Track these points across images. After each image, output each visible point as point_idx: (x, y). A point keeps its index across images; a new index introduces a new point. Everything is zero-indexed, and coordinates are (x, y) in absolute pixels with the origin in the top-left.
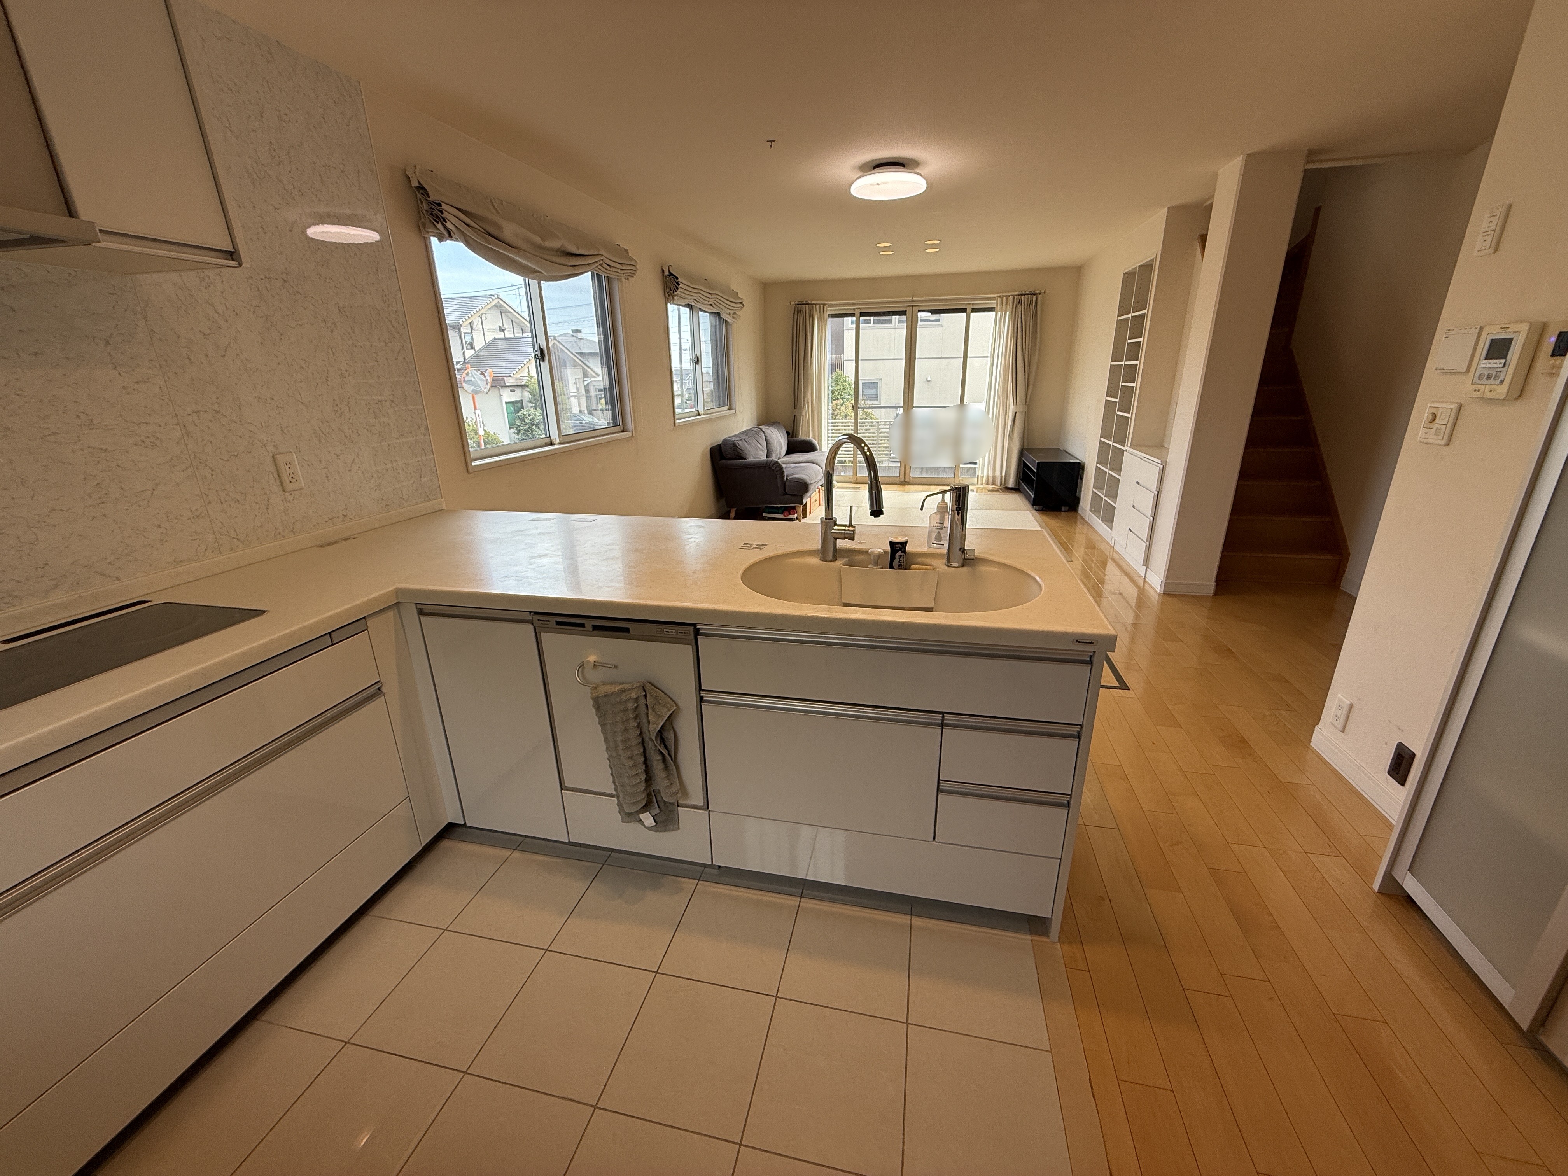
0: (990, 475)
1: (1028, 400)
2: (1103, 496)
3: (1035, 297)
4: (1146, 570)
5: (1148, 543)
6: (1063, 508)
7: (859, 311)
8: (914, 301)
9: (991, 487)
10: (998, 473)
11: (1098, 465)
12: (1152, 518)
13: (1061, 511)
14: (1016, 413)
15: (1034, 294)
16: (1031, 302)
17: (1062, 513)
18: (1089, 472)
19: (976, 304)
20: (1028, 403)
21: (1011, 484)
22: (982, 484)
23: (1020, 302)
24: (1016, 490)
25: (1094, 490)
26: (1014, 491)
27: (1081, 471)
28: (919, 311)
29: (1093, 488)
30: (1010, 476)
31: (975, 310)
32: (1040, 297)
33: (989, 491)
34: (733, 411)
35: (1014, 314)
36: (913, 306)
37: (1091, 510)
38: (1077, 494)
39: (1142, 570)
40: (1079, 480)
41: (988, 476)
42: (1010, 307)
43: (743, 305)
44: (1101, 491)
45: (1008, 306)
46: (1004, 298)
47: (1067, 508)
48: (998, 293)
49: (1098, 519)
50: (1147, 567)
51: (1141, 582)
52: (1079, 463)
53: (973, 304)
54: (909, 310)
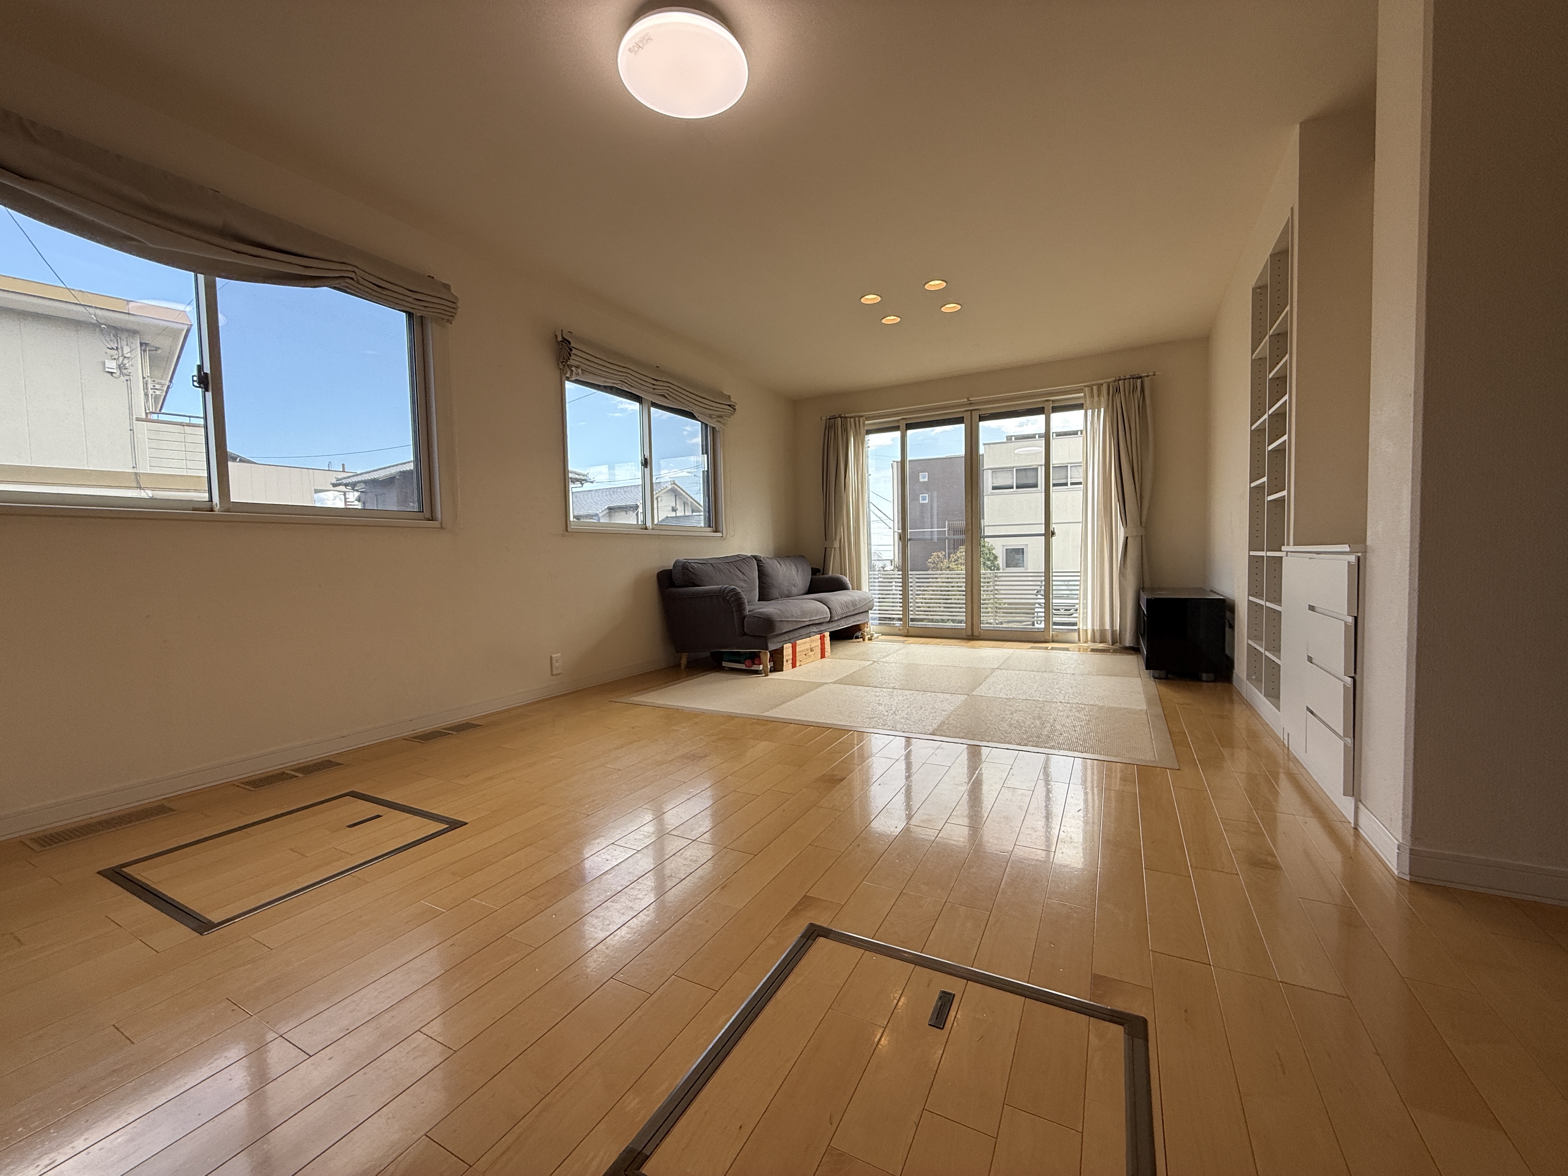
0: (1097, 628)
1: (1144, 519)
2: (1262, 650)
3: (1139, 381)
4: (1357, 809)
5: (1349, 741)
6: (1204, 676)
7: (905, 422)
8: (971, 404)
9: (1101, 646)
10: (1108, 626)
11: (1251, 598)
12: (1349, 681)
13: (1200, 679)
14: (1127, 538)
15: (1138, 378)
16: (1135, 388)
17: (1205, 684)
18: (1241, 613)
19: (1059, 400)
20: (1144, 524)
21: (1128, 641)
22: (1086, 642)
23: (1118, 390)
24: (1134, 650)
25: (1250, 642)
26: (1132, 652)
27: (1228, 614)
28: (982, 418)
29: (1249, 638)
30: (1126, 630)
31: (1055, 409)
32: (1146, 380)
33: (1093, 650)
34: (720, 534)
35: (1110, 407)
36: (971, 410)
37: (1249, 678)
38: (1227, 652)
39: (1345, 805)
40: (1227, 629)
41: (1093, 630)
42: (1103, 399)
43: (735, 409)
44: (1259, 642)
45: (1102, 399)
46: (1095, 388)
47: (1212, 676)
48: (1086, 382)
49: (1260, 695)
50: (1358, 801)
51: (1350, 839)
52: (1223, 601)
53: (1053, 401)
54: (967, 416)
